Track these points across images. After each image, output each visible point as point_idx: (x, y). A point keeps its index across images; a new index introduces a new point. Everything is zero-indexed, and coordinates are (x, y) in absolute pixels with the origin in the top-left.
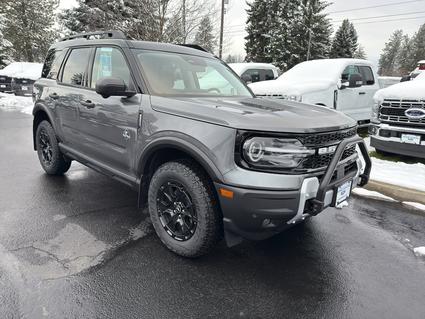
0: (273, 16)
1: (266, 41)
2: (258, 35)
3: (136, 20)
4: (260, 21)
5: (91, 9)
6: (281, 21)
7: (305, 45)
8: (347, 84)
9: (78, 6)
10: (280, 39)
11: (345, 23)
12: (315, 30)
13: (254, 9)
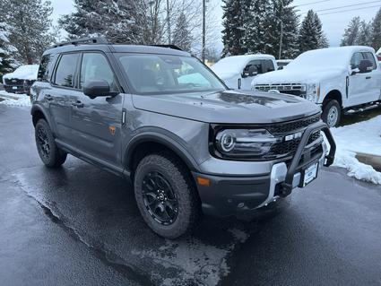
0: (246, 10)
1: (240, 33)
2: (234, 29)
3: (129, 22)
4: (235, 15)
5: (89, 14)
6: (253, 14)
7: (276, 35)
8: (357, 70)
9: (76, 12)
10: (254, 31)
11: (310, 13)
12: (285, 22)
13: (228, 5)
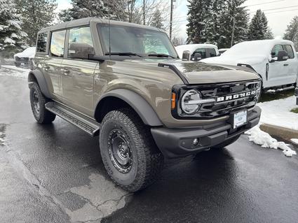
0: (207, 9)
1: (201, 27)
2: (196, 23)
3: (112, 16)
4: (197, 13)
5: (81, 9)
6: (212, 12)
7: (230, 29)
8: (276, 58)
9: (72, 7)
10: (212, 25)
11: (259, 12)
12: (237, 18)
13: (192, 5)
